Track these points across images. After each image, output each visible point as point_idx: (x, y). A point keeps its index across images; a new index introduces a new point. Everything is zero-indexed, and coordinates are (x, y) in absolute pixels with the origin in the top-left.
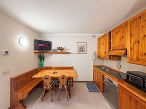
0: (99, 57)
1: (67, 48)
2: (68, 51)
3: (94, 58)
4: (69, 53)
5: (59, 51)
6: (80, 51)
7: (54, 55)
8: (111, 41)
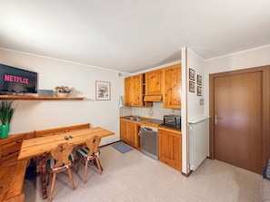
0: (127, 105)
1: (77, 89)
2: (80, 96)
3: (121, 106)
4: (81, 99)
5: (62, 95)
6: (101, 95)
7: (44, 103)
8: (146, 84)
